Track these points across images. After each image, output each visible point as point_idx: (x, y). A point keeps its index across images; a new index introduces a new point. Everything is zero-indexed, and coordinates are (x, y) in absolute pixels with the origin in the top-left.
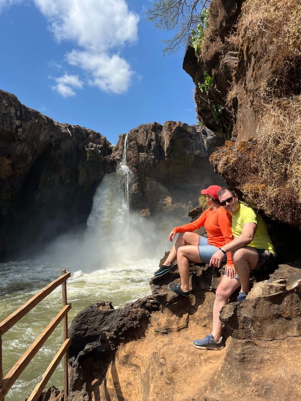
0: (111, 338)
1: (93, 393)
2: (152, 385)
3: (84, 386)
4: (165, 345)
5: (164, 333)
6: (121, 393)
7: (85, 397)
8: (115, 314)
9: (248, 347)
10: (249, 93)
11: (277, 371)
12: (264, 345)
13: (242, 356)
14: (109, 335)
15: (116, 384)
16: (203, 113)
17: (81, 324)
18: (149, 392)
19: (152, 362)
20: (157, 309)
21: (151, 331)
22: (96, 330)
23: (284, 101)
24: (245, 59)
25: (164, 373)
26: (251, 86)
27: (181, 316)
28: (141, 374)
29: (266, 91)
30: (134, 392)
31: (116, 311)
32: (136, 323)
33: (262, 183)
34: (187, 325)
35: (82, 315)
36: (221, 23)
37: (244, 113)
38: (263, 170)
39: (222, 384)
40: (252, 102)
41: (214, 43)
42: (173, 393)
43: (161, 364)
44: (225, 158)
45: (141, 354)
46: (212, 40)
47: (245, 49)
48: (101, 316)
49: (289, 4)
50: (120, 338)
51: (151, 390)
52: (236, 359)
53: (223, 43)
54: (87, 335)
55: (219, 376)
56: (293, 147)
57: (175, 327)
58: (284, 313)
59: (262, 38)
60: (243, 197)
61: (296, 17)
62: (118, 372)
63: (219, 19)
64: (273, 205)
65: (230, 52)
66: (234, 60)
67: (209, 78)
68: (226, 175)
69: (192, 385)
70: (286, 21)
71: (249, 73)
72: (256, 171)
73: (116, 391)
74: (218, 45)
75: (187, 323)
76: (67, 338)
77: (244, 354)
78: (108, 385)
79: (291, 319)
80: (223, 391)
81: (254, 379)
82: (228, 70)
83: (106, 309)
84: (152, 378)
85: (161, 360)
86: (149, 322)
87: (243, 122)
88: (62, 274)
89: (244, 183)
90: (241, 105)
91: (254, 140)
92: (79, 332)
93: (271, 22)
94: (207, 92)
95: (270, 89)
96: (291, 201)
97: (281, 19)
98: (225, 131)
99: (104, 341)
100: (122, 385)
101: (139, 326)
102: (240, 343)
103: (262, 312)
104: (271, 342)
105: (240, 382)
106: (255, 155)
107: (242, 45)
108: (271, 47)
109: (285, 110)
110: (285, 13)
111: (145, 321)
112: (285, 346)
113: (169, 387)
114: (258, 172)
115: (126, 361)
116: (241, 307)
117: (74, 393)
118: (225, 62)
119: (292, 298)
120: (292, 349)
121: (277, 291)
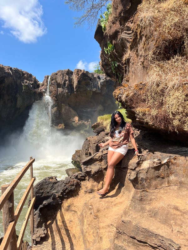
0: (59, 197)
1: (48, 229)
2: (85, 221)
3: (44, 225)
4: (91, 198)
5: (90, 192)
6: (67, 227)
7: (45, 231)
8: (60, 183)
9: (143, 193)
10: (139, 57)
11: (159, 204)
12: (151, 192)
13: (141, 198)
14: (57, 195)
15: (64, 222)
16: (105, 65)
17: (39, 190)
18: (84, 225)
19: (85, 208)
20: (84, 180)
21: (82, 192)
22: (48, 193)
23: (161, 63)
24: (138, 37)
25: (93, 213)
26: (142, 53)
27: (99, 183)
28: (77, 215)
29: (152, 57)
30: (74, 225)
31: (60, 182)
32: (73, 187)
33: (147, 108)
34: (103, 187)
35: (40, 184)
36: (120, 14)
37: (135, 67)
38: (149, 100)
39: (130, 213)
40: (143, 63)
41: (114, 25)
42: (99, 223)
43: (90, 208)
44: (126, 93)
45: (77, 204)
46: (113, 23)
47: (139, 32)
48: (51, 185)
49: (166, 10)
50: (64, 196)
51: (85, 223)
52: (137, 199)
53: (121, 25)
54: (43, 196)
55: (129, 209)
56: (167, 88)
57: (96, 188)
58: (161, 175)
59: (150, 27)
60: (136, 115)
61: (170, 17)
62: (64, 215)
63: (119, 11)
64: (154, 119)
65: (125, 31)
66: (128, 36)
67: (111, 45)
68: (126, 103)
69: (109, 218)
70: (164, 19)
71: (140, 46)
72: (144, 101)
73: (64, 225)
74: (117, 26)
75: (103, 186)
76: (33, 197)
77: (142, 197)
78: (59, 223)
79: (164, 178)
80: (132, 216)
81: (148, 209)
82: (123, 42)
83: (54, 180)
84: (85, 216)
85: (90, 207)
86: (80, 187)
87: (134, 73)
88: (30, 160)
89: (137, 107)
90: (133, 63)
91: (143, 83)
92: (38, 195)
93: (156, 19)
94: (109, 54)
95: (155, 56)
96: (164, 117)
97: (162, 17)
99: (54, 198)
100: (67, 222)
101: (75, 189)
102: (139, 191)
103: (151, 174)
104: (155, 190)
105: (140, 211)
106: (144, 92)
107: (137, 29)
108: (155, 33)
109: (162, 68)
110: (164, 15)
111: (78, 186)
112: (162, 191)
113: (96, 220)
114: (146, 101)
115: (68, 209)
116: (140, 173)
117: (38, 229)
118: (122, 37)
119: (165, 167)
120: (166, 193)
121: (157, 164)
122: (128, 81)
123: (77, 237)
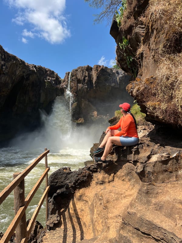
0: (72, 187)
1: (62, 216)
2: (95, 210)
3: (57, 212)
4: (102, 190)
5: (101, 184)
6: (78, 215)
7: (58, 218)
8: (73, 174)
9: (150, 186)
10: (151, 51)
11: (165, 197)
12: (158, 185)
13: (147, 191)
14: (70, 185)
15: (75, 210)
16: (121, 61)
17: (54, 179)
18: (94, 214)
19: (95, 198)
20: (96, 172)
21: (93, 183)
22: (62, 182)
23: (172, 56)
24: (150, 31)
25: (102, 204)
26: (153, 47)
27: (110, 175)
28: (88, 205)
29: (162, 50)
30: (85, 214)
31: (74, 172)
32: (85, 178)
33: (158, 101)
34: (114, 179)
35: (54, 174)
36: (134, 8)
37: (148, 61)
38: (159, 94)
39: (136, 205)
40: (154, 56)
41: (129, 19)
42: (108, 213)
43: (100, 199)
44: (137, 87)
45: (89, 195)
46: (128, 18)
47: (150, 26)
48: (65, 175)
49: (176, 2)
50: (77, 186)
51: (95, 212)
52: (144, 192)
53: (135, 20)
54: (57, 185)
55: (135, 201)
56: (176, 82)
57: (107, 180)
58: (169, 169)
59: (161, 20)
60: (147, 109)
61: (181, 10)
62: (76, 204)
63: (133, 6)
64: (164, 113)
65: (139, 26)
66: (142, 30)
67: (126, 40)
68: (137, 97)
69: (117, 209)
70: (175, 11)
71: (152, 39)
72: (155, 94)
73: (75, 214)
74: (132, 21)
75: (114, 178)
76: (48, 186)
77: (148, 190)
78: (71, 211)
79: (172, 172)
80: (138, 208)
81: (153, 202)
82: (137, 36)
83: (68, 171)
84: (95, 206)
85: (100, 197)
86: (92, 178)
87: (147, 67)
88: (45, 151)
89: (148, 101)
90: (146, 57)
91: (154, 77)
92: (53, 184)
93: (166, 12)
94: (124, 49)
95: (165, 49)
96: (174, 111)
97: (172, 10)
98: (133, 72)
99: (67, 188)
100: (79, 211)
101: (87, 180)
102: (146, 184)
103: (157, 169)
104: (162, 184)
105: (146, 204)
106: (155, 86)
107: (148, 23)
108: (166, 26)
109: (172, 61)
110: (174, 7)
111: (90, 177)
112: (169, 185)
113: (105, 211)
114: (156, 95)
115: (80, 198)
116: (147, 166)
117: (52, 216)
118: (136, 31)
119: (173, 161)
120: (173, 187)
121: (165, 158)
122: (141, 75)
123: (87, 226)
